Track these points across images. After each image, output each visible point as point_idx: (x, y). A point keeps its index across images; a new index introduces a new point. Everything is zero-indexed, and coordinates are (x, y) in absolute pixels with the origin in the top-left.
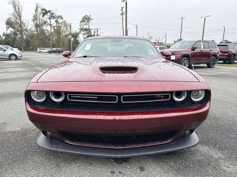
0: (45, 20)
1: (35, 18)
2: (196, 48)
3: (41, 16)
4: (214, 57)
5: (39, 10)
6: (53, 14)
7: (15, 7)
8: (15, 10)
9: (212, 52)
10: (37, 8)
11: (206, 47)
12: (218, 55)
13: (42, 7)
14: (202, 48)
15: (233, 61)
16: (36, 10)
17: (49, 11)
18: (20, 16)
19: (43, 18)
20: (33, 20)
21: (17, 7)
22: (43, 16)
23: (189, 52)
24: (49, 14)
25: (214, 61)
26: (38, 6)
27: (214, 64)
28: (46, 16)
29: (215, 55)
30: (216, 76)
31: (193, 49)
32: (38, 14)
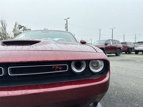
0: (20, 31)
1: (14, 30)
2: (108, 44)
3: (18, 29)
4: (119, 49)
5: (17, 26)
6: (25, 28)
7: (2, 24)
8: (2, 26)
9: (117, 46)
10: (16, 25)
11: (114, 43)
12: (122, 48)
13: (19, 24)
14: (112, 44)
15: (131, 52)
16: (15, 26)
17: (23, 26)
18: (5, 29)
19: (19, 30)
20: (13, 32)
21: (4, 24)
22: (19, 29)
23: (104, 46)
24: (23, 28)
25: (120, 52)
26: (17, 23)
27: (120, 53)
28: (21, 29)
29: (120, 48)
30: (121, 60)
31: (106, 44)
32: (16, 28)
